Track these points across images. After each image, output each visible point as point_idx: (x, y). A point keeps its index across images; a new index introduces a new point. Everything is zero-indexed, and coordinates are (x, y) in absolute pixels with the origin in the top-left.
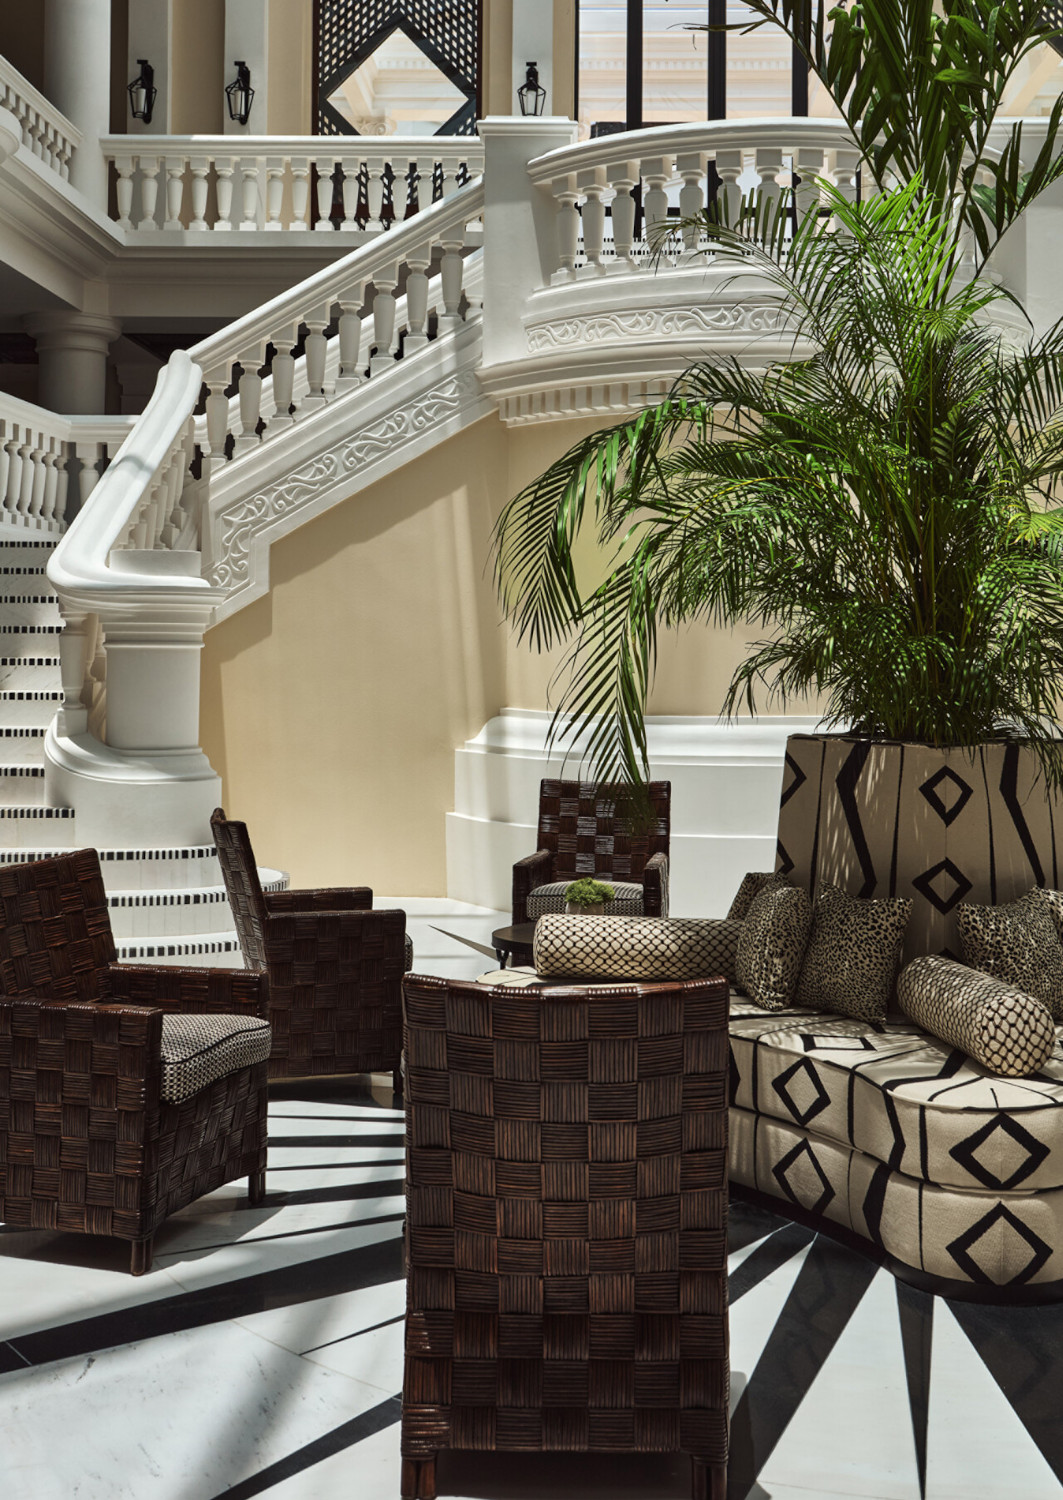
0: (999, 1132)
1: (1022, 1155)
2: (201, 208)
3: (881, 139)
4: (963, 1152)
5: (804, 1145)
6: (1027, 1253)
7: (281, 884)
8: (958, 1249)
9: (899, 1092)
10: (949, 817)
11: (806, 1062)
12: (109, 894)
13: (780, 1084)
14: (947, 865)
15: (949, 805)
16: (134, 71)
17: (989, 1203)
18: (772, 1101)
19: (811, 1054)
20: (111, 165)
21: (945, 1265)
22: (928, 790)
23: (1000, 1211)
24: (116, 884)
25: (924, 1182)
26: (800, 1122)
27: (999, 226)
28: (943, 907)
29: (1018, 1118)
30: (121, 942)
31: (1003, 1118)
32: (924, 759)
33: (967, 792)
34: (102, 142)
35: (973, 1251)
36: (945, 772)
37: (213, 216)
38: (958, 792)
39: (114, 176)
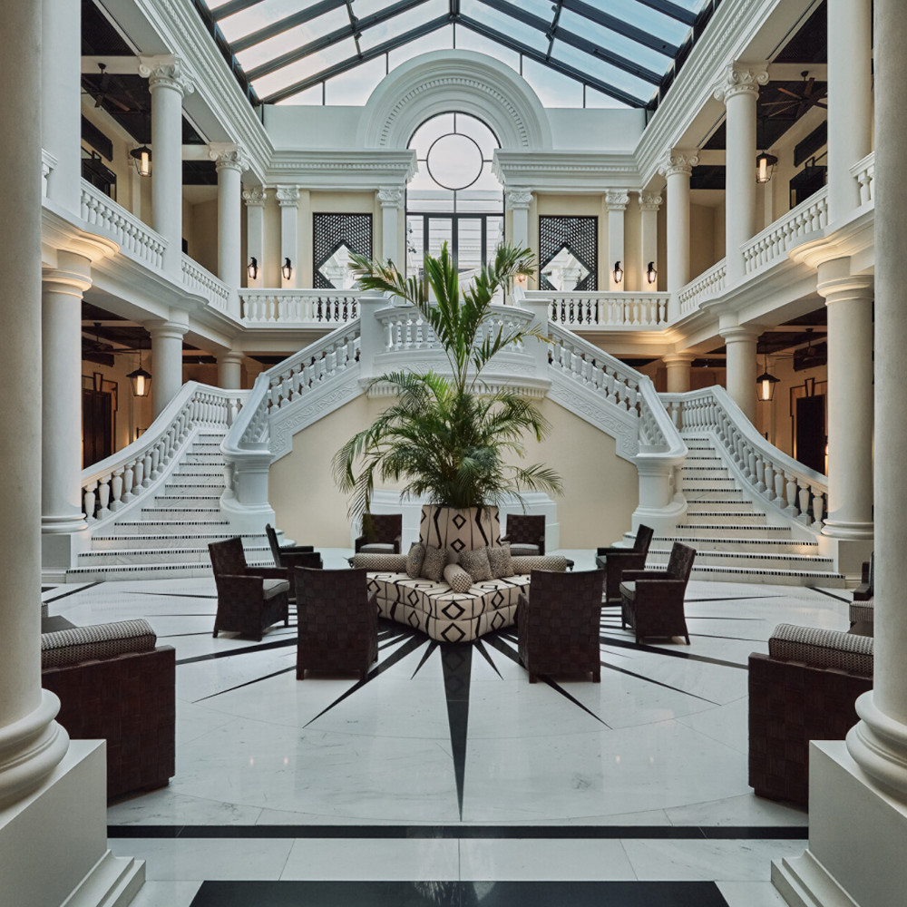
0: (453, 606)
1: (458, 611)
2: (273, 312)
3: (447, 340)
4: (444, 611)
5: (414, 612)
6: (459, 634)
7: (295, 544)
8: (443, 634)
9: (431, 597)
10: (459, 528)
11: (414, 591)
12: (244, 547)
13: (409, 596)
14: (458, 540)
15: (459, 524)
16: (250, 261)
17: (451, 622)
18: (407, 601)
19: (417, 589)
20: (241, 298)
21: (440, 638)
22: (454, 520)
23: (453, 625)
24: (246, 544)
25: (436, 618)
26: (414, 606)
27: (484, 361)
28: (458, 551)
29: (458, 603)
30: (247, 562)
31: (454, 602)
32: (453, 513)
33: (465, 521)
34: (238, 291)
35: (447, 634)
36: (458, 515)
37: (277, 316)
38: (462, 521)
39: (242, 302)
